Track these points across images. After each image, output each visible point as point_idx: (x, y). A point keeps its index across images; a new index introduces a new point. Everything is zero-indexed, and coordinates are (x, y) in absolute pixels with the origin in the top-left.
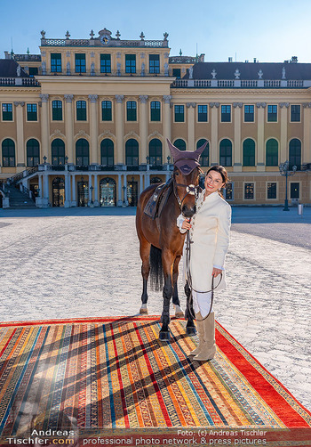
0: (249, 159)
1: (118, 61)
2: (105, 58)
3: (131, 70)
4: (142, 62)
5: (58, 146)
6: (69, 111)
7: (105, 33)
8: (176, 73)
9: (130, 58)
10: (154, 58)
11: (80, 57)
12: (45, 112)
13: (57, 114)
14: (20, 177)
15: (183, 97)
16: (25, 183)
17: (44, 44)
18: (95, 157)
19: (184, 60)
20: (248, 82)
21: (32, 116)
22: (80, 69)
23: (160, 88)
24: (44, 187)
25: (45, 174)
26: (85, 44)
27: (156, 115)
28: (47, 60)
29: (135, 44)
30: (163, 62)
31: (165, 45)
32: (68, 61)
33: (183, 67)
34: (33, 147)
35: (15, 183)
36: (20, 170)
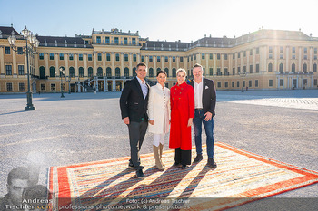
1: (121, 40)
2: (117, 38)
3: (126, 44)
4: (130, 41)
5: (100, 70)
6: (104, 57)
7: (116, 29)
9: (125, 39)
10: (134, 39)
11: (107, 38)
12: (95, 58)
13: (100, 58)
14: (87, 81)
15: (144, 53)
17: (93, 32)
18: (113, 74)
20: (166, 49)
21: (90, 59)
22: (108, 43)
23: (137, 50)
24: (96, 84)
25: (96, 80)
26: (109, 33)
27: (135, 59)
28: (95, 39)
29: (127, 34)
30: (137, 41)
31: (137, 34)
32: (103, 39)
34: (90, 70)
35: (86, 82)
36: (86, 78)
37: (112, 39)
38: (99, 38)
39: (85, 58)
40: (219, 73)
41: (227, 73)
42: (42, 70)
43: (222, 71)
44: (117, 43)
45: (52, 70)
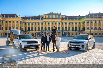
0: (73, 30)
1: (54, 16)
2: (52, 16)
3: (56, 18)
4: (57, 17)
5: (46, 28)
6: (47, 23)
7: (52, 13)
8: (62, 18)
9: (56, 16)
11: (49, 16)
12: (44, 23)
13: (46, 24)
14: (40, 32)
15: (63, 21)
16: (41, 33)
17: (44, 14)
18: (51, 30)
19: (64, 16)
20: (72, 19)
21: (42, 24)
22: (49, 18)
23: (60, 20)
25: (44, 32)
26: (49, 14)
27: (59, 24)
28: (44, 17)
29: (56, 14)
30: (60, 16)
31: (61, 14)
32: (47, 17)
33: (63, 17)
34: (42, 28)
36: (40, 31)
37: (51, 16)
38: (46, 16)
39: (40, 24)
40: (96, 29)
41: (100, 29)
42: (26, 28)
43: (98, 28)
44: (52, 18)
45: (29, 28)
